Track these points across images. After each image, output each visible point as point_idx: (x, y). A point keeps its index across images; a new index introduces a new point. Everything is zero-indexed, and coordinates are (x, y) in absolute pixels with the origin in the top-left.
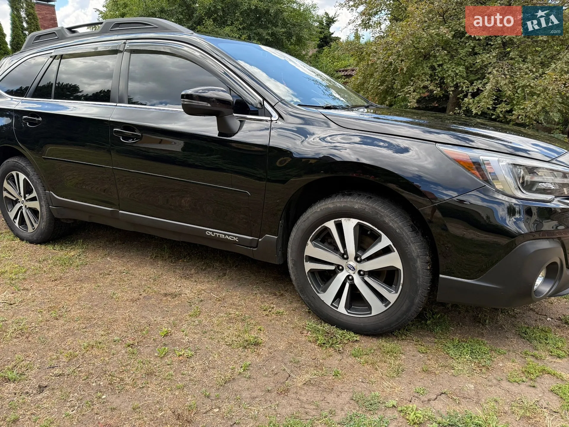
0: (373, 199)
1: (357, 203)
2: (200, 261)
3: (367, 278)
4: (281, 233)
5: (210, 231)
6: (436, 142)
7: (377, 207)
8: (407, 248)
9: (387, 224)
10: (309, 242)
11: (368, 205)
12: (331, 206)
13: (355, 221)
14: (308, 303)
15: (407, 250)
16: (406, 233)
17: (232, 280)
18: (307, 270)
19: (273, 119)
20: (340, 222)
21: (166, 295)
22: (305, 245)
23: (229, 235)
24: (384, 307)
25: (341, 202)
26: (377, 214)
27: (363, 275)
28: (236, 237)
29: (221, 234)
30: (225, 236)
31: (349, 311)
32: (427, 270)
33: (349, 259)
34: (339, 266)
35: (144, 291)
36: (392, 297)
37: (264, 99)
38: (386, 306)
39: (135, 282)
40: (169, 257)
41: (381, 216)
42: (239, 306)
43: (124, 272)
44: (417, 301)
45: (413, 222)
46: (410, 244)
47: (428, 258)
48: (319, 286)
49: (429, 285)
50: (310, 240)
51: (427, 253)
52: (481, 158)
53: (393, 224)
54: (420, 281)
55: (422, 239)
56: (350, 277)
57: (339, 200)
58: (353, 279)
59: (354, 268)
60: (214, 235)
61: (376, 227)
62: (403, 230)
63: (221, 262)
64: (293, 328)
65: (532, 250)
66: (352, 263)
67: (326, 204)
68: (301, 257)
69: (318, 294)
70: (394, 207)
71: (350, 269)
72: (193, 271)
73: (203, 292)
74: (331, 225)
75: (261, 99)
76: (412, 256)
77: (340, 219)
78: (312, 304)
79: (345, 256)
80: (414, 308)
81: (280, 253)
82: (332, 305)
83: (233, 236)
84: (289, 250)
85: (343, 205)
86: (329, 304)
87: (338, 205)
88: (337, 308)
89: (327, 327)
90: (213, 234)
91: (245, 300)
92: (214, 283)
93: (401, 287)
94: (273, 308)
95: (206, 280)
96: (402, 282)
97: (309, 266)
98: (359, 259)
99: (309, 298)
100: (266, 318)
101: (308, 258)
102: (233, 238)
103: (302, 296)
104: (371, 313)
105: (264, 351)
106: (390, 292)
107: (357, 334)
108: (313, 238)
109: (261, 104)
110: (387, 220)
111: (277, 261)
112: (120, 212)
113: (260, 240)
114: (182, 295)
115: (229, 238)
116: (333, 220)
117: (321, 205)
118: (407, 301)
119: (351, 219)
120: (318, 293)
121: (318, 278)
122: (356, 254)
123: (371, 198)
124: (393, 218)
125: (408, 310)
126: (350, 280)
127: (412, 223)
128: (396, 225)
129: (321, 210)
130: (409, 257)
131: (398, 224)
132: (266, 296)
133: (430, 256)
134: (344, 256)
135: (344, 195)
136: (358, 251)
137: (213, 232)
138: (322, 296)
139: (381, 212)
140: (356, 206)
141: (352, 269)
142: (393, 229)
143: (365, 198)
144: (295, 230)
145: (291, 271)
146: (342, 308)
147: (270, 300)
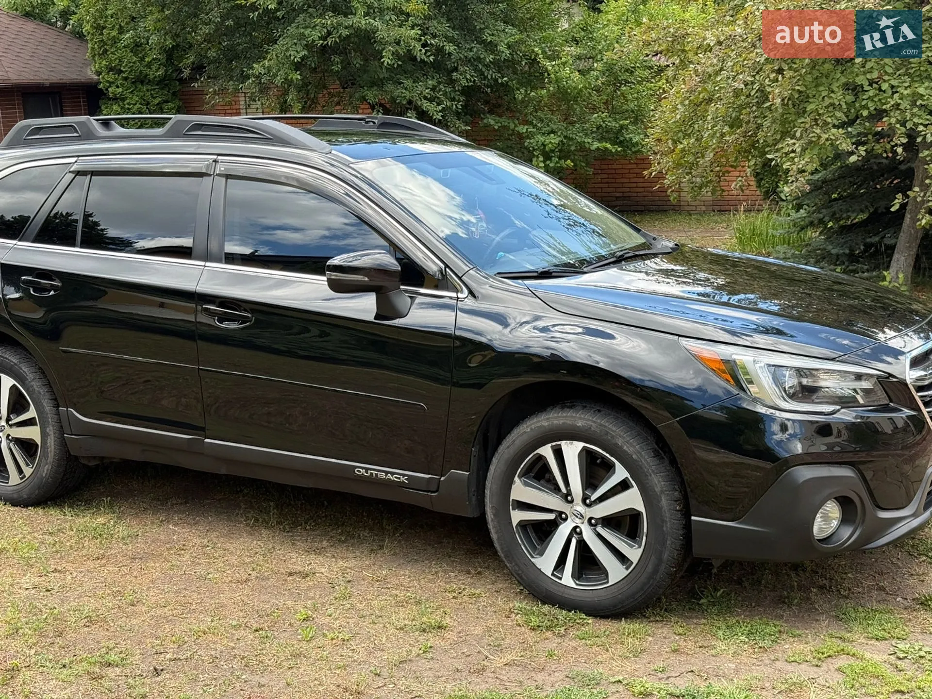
0: (602, 413)
1: (580, 418)
2: (333, 529)
3: (600, 529)
4: (475, 468)
5: (362, 468)
6: (679, 336)
7: (607, 424)
8: (647, 481)
9: (621, 447)
10: (516, 479)
11: (594, 422)
12: (545, 424)
13: (579, 445)
14: (518, 575)
15: (648, 483)
16: (645, 460)
17: (395, 554)
18: (515, 522)
19: (460, 295)
20: (559, 447)
21: (291, 574)
22: (511, 482)
23: (393, 474)
24: (625, 570)
25: (559, 417)
26: (607, 433)
27: (595, 525)
28: (404, 475)
29: (381, 472)
30: (386, 476)
31: (577, 582)
32: (677, 510)
33: (575, 502)
34: (561, 513)
35: (253, 569)
36: (634, 554)
37: (447, 266)
38: (627, 569)
39: (233, 559)
40: (278, 523)
41: (613, 437)
42: (410, 587)
43: (208, 546)
44: (665, 556)
45: (657, 443)
46: (651, 475)
47: (676, 493)
48: (534, 548)
49: (681, 532)
50: (518, 476)
51: (676, 487)
52: (734, 357)
53: (628, 447)
54: (667, 527)
55: (668, 468)
56: (578, 530)
57: (556, 415)
58: (581, 533)
59: (582, 515)
60: (369, 474)
61: (607, 453)
62: (642, 456)
63: (371, 529)
64: (495, 612)
65: (801, 480)
66: (580, 508)
67: (539, 421)
68: (505, 503)
69: (533, 560)
70: (631, 424)
71: (577, 517)
72: (325, 543)
73: (349, 570)
74: (547, 451)
75: (443, 266)
76: (655, 491)
77: (559, 443)
78: (524, 576)
79: (569, 498)
80: (662, 568)
81: (474, 499)
82: (553, 574)
83: (399, 475)
84: (488, 492)
85: (561, 422)
86: (548, 572)
87: (555, 422)
88: (560, 579)
89: (546, 608)
90: (367, 473)
91: (419, 580)
92: (364, 559)
93: (644, 538)
94: (464, 589)
95: (351, 555)
96: (645, 530)
97: (517, 516)
98: (588, 501)
99: (519, 567)
100: (454, 601)
101: (516, 502)
102: (399, 478)
103: (508, 565)
104: (608, 582)
105: (451, 636)
106: (632, 546)
107: (590, 616)
108: (522, 474)
109: (441, 271)
110: (620, 442)
111: (470, 512)
112: (207, 440)
113: (442, 479)
114: (317, 575)
115: (393, 478)
116: (550, 445)
117: (532, 422)
118: (653, 557)
119: (575, 443)
120: (533, 557)
121: (532, 535)
122: (584, 494)
123: (599, 411)
124: (628, 439)
125: (656, 571)
126: (577, 534)
127: (656, 446)
128: (632, 449)
129: (531, 429)
130: (651, 493)
131: (634, 447)
132: (453, 574)
133: (681, 492)
134: (567, 497)
135: (563, 408)
136: (586, 489)
137: (367, 469)
138: (538, 562)
139: (613, 431)
140: (580, 424)
141: (579, 516)
142: (628, 454)
143: (592, 411)
144: (495, 461)
145: (491, 526)
146: (567, 579)
147: (460, 580)
